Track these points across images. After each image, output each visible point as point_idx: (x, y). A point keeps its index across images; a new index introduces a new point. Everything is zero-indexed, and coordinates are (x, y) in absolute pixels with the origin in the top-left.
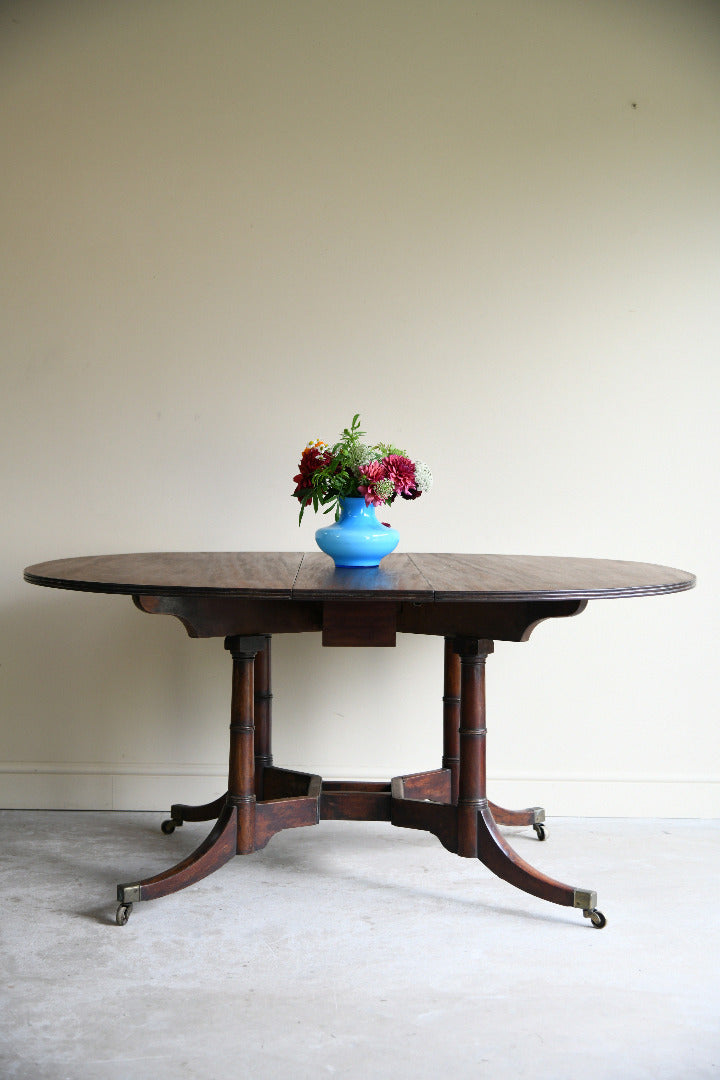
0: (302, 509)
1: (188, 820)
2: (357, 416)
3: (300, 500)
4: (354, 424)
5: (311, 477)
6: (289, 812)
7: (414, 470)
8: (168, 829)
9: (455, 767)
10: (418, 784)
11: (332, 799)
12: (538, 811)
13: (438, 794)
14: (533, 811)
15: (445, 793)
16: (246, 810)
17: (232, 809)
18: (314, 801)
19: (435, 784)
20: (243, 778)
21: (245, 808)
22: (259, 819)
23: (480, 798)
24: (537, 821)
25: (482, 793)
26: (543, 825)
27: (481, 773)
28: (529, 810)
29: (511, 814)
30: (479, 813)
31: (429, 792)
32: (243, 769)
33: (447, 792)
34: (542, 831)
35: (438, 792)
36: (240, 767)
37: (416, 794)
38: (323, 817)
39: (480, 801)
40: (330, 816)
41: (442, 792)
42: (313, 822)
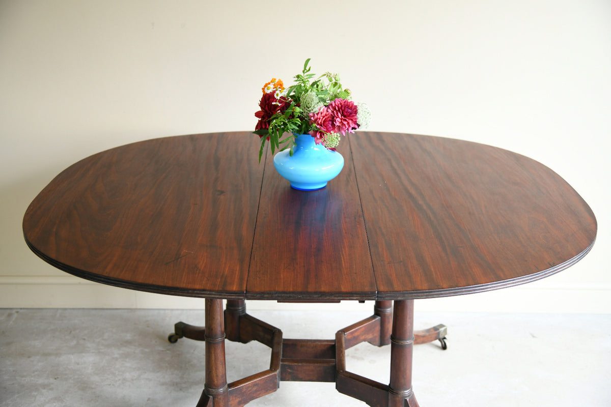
0: (263, 143)
1: (186, 337)
2: (309, 60)
3: (261, 136)
4: (305, 69)
5: (269, 122)
6: (255, 389)
7: (356, 112)
8: (173, 340)
9: (385, 315)
10: (356, 334)
11: (290, 367)
12: (442, 329)
13: (370, 336)
14: (438, 329)
15: (375, 335)
16: (220, 399)
17: (209, 398)
18: (275, 375)
19: (369, 330)
20: (217, 376)
21: (219, 397)
22: (231, 399)
23: (406, 389)
24: (441, 337)
25: (408, 386)
26: (445, 338)
27: (408, 371)
28: (436, 329)
29: (423, 336)
30: (406, 400)
31: (363, 337)
32: (216, 369)
33: (377, 334)
34: (445, 344)
35: (371, 335)
36: (214, 368)
37: (354, 341)
38: (283, 379)
39: (407, 392)
40: (287, 379)
41: (373, 334)
42: (275, 390)
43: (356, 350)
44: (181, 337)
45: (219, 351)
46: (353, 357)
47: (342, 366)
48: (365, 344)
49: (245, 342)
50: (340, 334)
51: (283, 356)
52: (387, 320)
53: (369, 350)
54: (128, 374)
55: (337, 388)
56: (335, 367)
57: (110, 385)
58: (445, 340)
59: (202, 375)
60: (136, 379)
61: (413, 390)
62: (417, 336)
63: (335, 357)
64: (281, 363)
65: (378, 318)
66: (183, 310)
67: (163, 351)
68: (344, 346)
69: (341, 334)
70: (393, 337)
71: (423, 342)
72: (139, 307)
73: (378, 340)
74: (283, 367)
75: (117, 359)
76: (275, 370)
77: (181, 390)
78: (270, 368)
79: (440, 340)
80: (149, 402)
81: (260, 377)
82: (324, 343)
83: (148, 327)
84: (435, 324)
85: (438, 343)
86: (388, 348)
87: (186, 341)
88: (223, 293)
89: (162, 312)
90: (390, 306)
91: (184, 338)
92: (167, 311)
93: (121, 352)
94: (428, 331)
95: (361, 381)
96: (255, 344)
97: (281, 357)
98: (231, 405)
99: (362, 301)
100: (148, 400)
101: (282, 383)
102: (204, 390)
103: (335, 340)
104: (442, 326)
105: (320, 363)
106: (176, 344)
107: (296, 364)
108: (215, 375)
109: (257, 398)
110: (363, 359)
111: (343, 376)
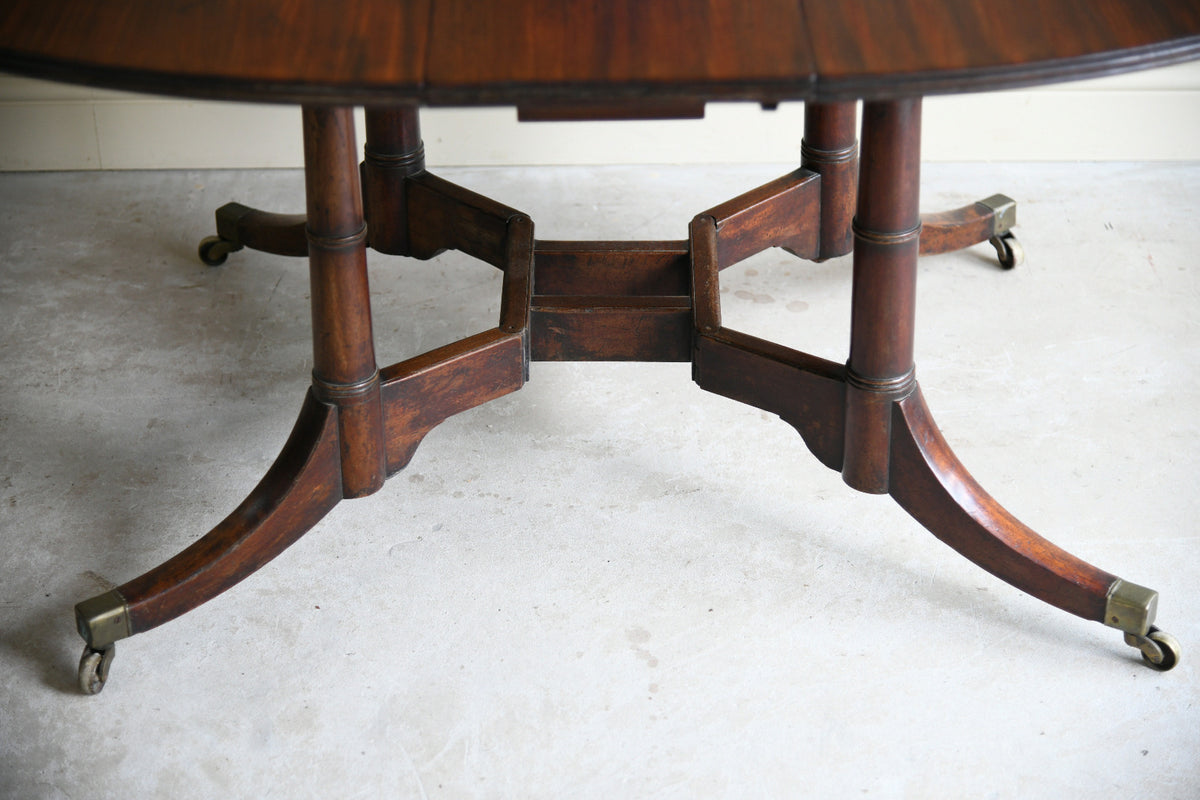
1: (251, 246)
8: (213, 256)
9: (833, 168)
10: (749, 225)
11: (559, 320)
12: (1001, 209)
13: (790, 231)
14: (991, 210)
15: (805, 226)
16: (359, 411)
17: (326, 410)
18: (516, 342)
19: (786, 213)
20: (347, 346)
21: (356, 407)
22: (390, 412)
23: (898, 375)
24: (998, 231)
25: (905, 364)
26: (1010, 236)
27: (902, 323)
28: (983, 208)
29: (947, 231)
30: (896, 405)
31: (771, 232)
32: (344, 325)
33: (810, 223)
34: (1009, 251)
35: (792, 227)
36: (337, 325)
37: (745, 245)
38: (539, 356)
39: (899, 381)
40: (550, 355)
41: (800, 225)
42: (515, 385)
43: (751, 273)
44: (238, 248)
45: (350, 274)
46: (741, 294)
47: (710, 312)
48: (774, 255)
49: (424, 254)
50: (702, 224)
51: (536, 293)
52: (840, 185)
53: (787, 274)
54: (87, 354)
55: (697, 376)
56: (688, 317)
57: (38, 385)
58: (1010, 241)
59: (304, 352)
60: (111, 369)
61: (918, 377)
62: (929, 230)
63: (688, 290)
64: (532, 309)
65: (815, 177)
66: (238, 170)
67: (186, 288)
68: (714, 257)
69: (706, 224)
70: (861, 224)
71: (945, 248)
72: (106, 166)
73: (813, 241)
74: (539, 321)
75: (52, 313)
76: (515, 330)
77: (243, 395)
78: (501, 323)
79: (994, 242)
80: (153, 429)
81: (472, 348)
82: (657, 251)
83: (138, 221)
84: (982, 194)
85: (987, 249)
86: (844, 264)
87: (250, 257)
88: (355, 90)
89: (177, 178)
90: (851, 142)
91: (246, 249)
92: (191, 176)
93: (63, 293)
94: (961, 213)
95: (767, 355)
96: (454, 260)
97: (532, 295)
98: (391, 428)
99: (770, 105)
100: (150, 426)
101: (536, 367)
102: (311, 388)
103: (689, 241)
104: (1000, 199)
105: (645, 306)
106: (225, 267)
107: (575, 311)
108: (341, 344)
109: (466, 408)
110: (768, 299)
111: (713, 342)
